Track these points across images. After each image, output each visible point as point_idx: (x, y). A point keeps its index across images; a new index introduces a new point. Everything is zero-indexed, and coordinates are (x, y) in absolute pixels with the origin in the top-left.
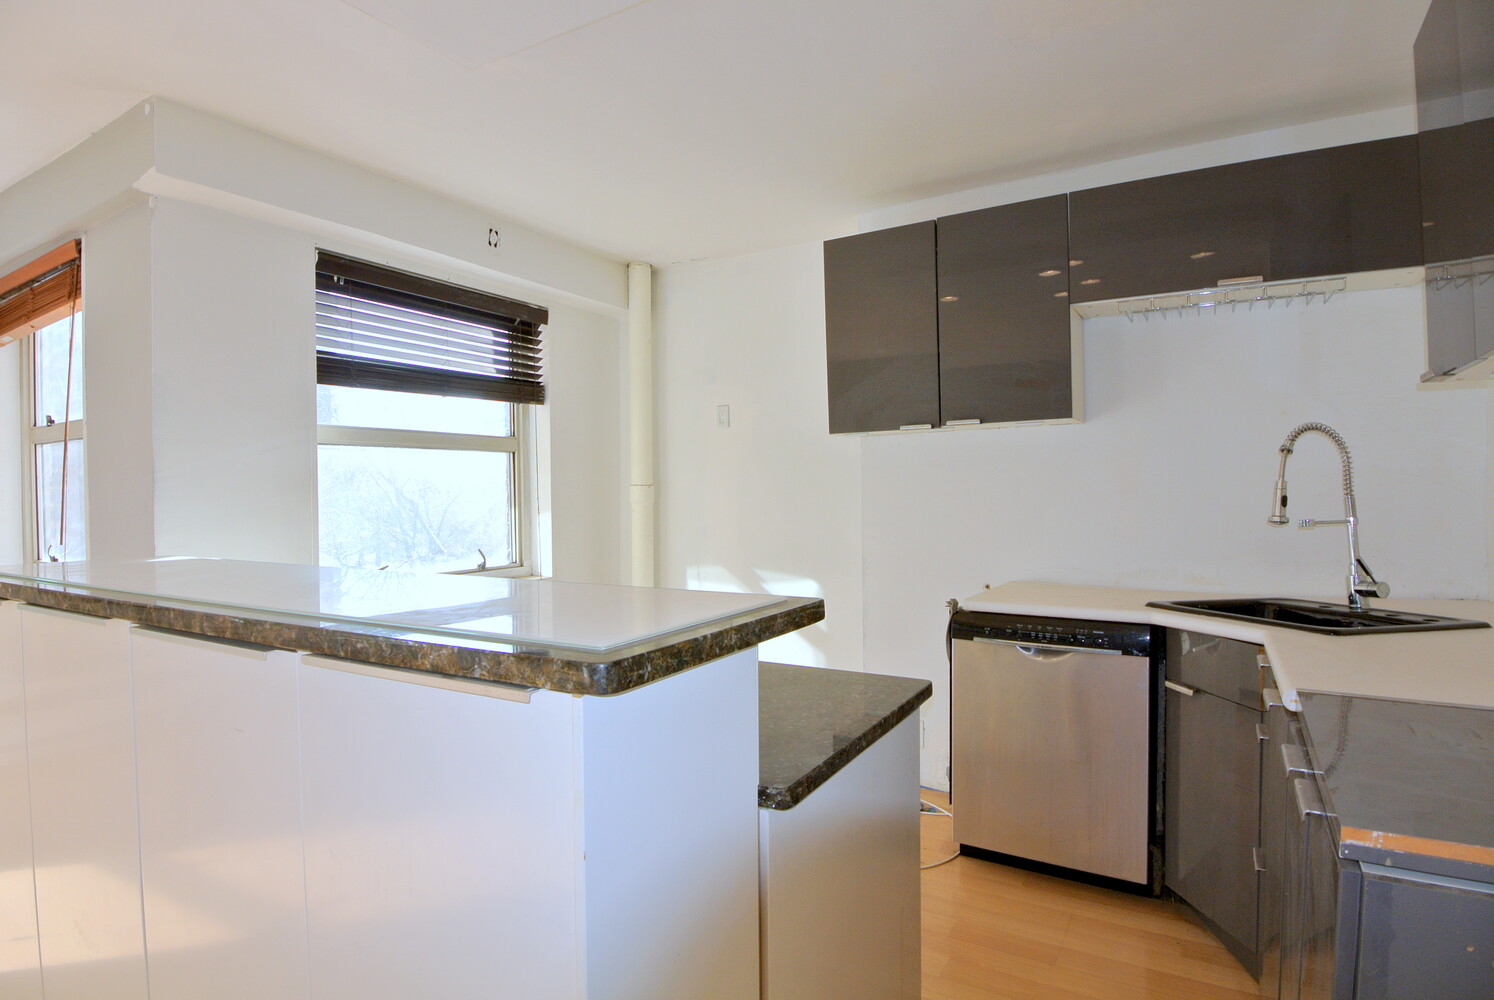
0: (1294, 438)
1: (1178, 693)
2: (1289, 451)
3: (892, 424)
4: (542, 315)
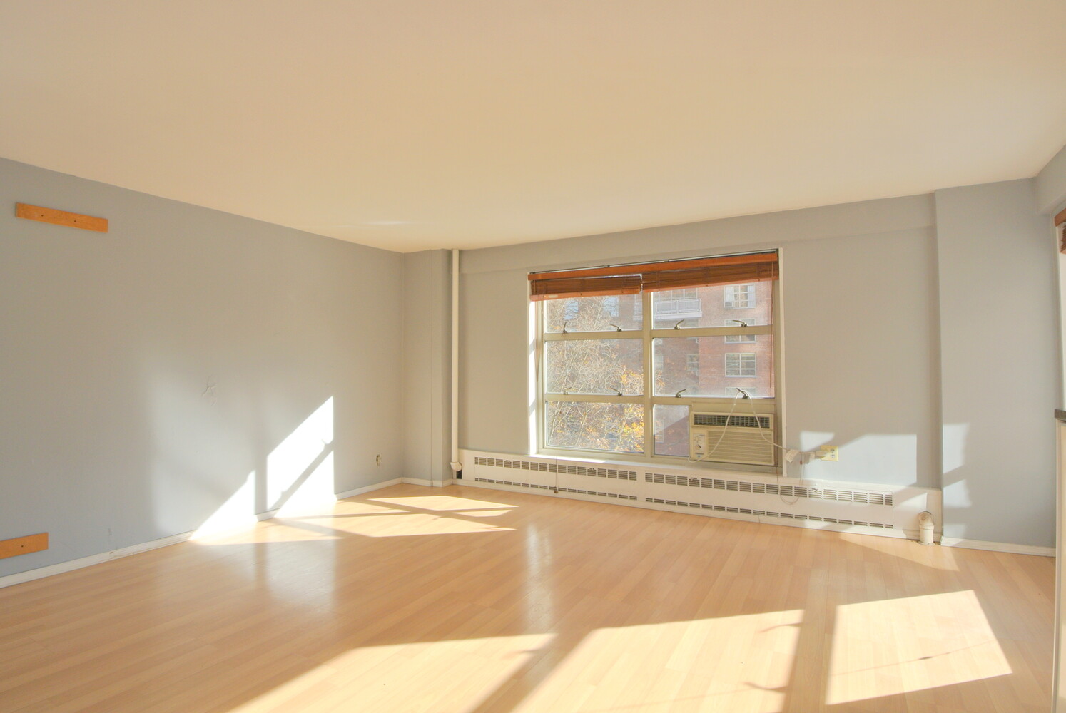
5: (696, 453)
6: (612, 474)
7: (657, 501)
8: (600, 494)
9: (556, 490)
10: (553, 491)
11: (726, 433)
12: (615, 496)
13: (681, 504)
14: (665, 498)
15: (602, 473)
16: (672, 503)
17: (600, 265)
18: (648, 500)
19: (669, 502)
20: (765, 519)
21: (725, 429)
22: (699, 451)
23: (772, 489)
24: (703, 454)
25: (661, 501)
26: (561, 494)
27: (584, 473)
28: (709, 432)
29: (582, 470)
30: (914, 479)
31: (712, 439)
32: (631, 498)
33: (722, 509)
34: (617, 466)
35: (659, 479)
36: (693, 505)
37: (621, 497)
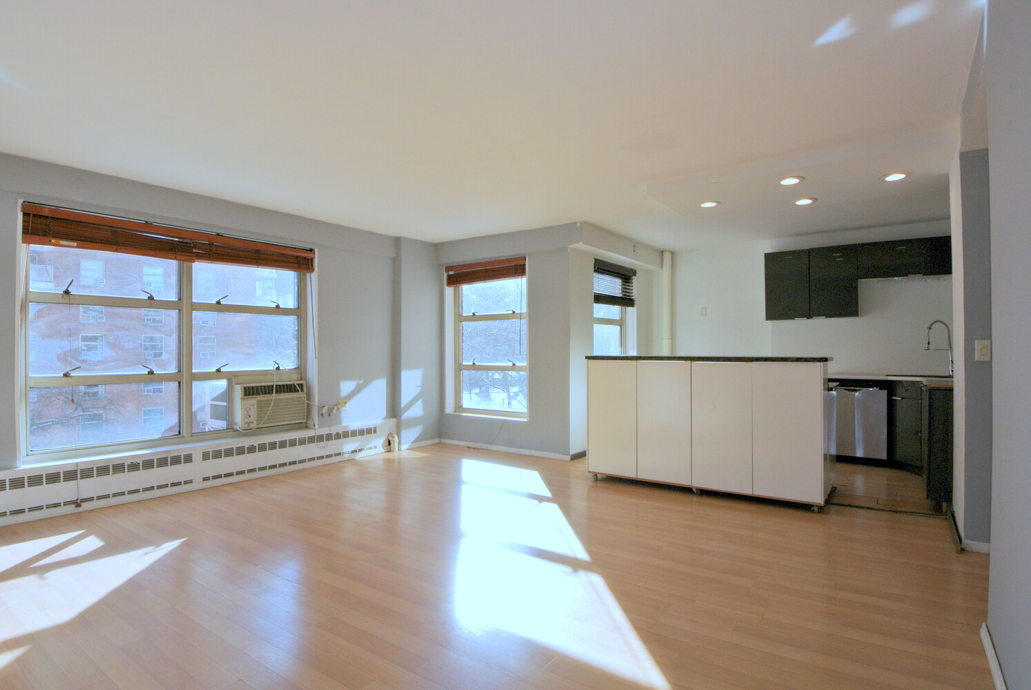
0: (931, 325)
1: (896, 400)
2: (930, 328)
3: (792, 318)
4: (634, 272)
5: (247, 423)
6: (163, 462)
7: (215, 477)
8: (145, 490)
9: (77, 504)
10: (74, 505)
11: (275, 400)
12: (166, 486)
13: (239, 473)
14: (223, 472)
15: (148, 464)
16: (231, 475)
17: (142, 219)
18: (206, 479)
19: (227, 475)
20: (307, 465)
21: (274, 396)
22: (249, 420)
23: (311, 440)
24: (252, 422)
25: (220, 476)
26: (86, 506)
27: (123, 471)
28: (258, 401)
29: (119, 468)
30: (385, 414)
31: (262, 407)
32: (186, 482)
33: (275, 466)
34: (168, 452)
35: (217, 454)
36: (250, 471)
37: (173, 485)
